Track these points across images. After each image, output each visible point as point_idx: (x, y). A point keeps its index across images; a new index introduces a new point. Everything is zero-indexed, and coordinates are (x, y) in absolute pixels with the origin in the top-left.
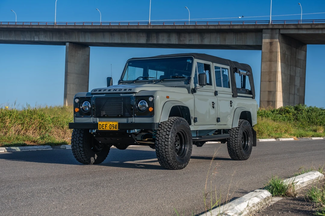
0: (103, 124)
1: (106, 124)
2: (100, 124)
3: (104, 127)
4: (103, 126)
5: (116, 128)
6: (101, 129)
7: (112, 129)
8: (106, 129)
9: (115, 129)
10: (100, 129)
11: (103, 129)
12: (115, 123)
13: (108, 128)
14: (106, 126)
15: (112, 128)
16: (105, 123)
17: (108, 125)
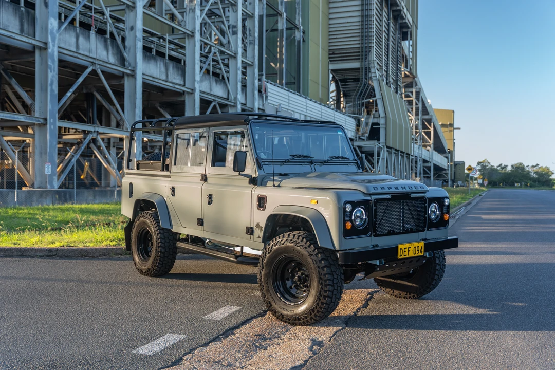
0: (405, 248)
1: (409, 248)
2: (401, 249)
3: (406, 253)
4: (405, 251)
5: (422, 252)
6: (403, 257)
7: (416, 255)
8: (410, 256)
9: (420, 254)
10: (400, 256)
11: (405, 256)
12: (422, 244)
13: (411, 255)
14: (409, 251)
15: (417, 252)
16: (407, 246)
17: (412, 247)
